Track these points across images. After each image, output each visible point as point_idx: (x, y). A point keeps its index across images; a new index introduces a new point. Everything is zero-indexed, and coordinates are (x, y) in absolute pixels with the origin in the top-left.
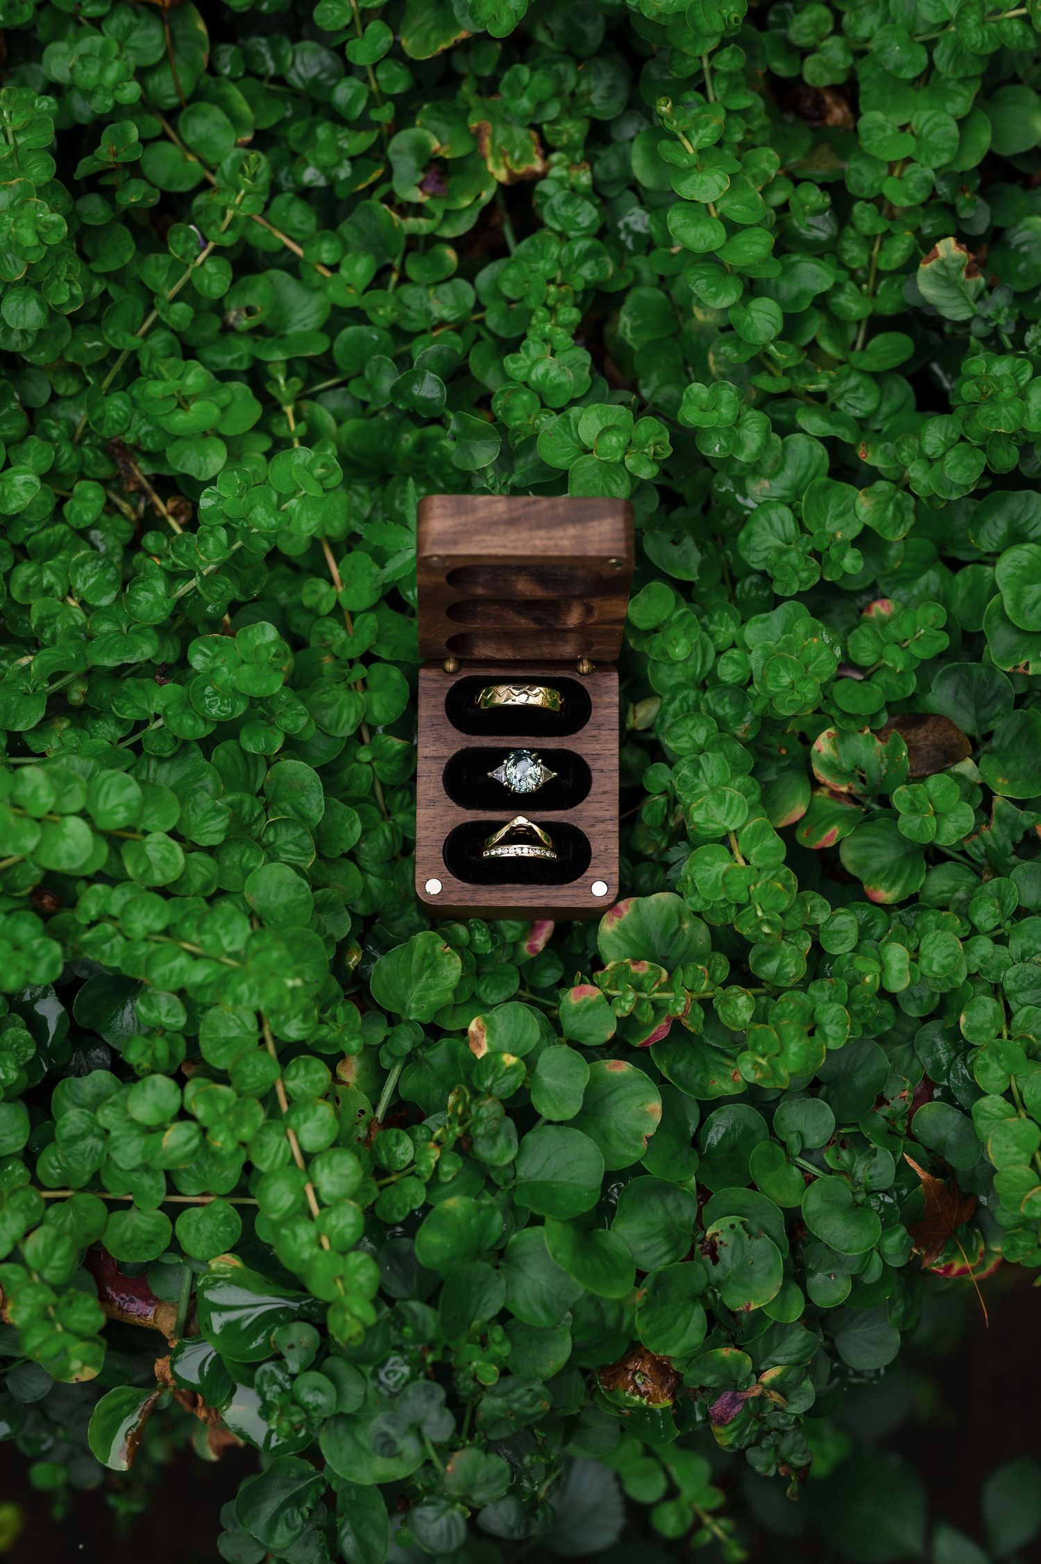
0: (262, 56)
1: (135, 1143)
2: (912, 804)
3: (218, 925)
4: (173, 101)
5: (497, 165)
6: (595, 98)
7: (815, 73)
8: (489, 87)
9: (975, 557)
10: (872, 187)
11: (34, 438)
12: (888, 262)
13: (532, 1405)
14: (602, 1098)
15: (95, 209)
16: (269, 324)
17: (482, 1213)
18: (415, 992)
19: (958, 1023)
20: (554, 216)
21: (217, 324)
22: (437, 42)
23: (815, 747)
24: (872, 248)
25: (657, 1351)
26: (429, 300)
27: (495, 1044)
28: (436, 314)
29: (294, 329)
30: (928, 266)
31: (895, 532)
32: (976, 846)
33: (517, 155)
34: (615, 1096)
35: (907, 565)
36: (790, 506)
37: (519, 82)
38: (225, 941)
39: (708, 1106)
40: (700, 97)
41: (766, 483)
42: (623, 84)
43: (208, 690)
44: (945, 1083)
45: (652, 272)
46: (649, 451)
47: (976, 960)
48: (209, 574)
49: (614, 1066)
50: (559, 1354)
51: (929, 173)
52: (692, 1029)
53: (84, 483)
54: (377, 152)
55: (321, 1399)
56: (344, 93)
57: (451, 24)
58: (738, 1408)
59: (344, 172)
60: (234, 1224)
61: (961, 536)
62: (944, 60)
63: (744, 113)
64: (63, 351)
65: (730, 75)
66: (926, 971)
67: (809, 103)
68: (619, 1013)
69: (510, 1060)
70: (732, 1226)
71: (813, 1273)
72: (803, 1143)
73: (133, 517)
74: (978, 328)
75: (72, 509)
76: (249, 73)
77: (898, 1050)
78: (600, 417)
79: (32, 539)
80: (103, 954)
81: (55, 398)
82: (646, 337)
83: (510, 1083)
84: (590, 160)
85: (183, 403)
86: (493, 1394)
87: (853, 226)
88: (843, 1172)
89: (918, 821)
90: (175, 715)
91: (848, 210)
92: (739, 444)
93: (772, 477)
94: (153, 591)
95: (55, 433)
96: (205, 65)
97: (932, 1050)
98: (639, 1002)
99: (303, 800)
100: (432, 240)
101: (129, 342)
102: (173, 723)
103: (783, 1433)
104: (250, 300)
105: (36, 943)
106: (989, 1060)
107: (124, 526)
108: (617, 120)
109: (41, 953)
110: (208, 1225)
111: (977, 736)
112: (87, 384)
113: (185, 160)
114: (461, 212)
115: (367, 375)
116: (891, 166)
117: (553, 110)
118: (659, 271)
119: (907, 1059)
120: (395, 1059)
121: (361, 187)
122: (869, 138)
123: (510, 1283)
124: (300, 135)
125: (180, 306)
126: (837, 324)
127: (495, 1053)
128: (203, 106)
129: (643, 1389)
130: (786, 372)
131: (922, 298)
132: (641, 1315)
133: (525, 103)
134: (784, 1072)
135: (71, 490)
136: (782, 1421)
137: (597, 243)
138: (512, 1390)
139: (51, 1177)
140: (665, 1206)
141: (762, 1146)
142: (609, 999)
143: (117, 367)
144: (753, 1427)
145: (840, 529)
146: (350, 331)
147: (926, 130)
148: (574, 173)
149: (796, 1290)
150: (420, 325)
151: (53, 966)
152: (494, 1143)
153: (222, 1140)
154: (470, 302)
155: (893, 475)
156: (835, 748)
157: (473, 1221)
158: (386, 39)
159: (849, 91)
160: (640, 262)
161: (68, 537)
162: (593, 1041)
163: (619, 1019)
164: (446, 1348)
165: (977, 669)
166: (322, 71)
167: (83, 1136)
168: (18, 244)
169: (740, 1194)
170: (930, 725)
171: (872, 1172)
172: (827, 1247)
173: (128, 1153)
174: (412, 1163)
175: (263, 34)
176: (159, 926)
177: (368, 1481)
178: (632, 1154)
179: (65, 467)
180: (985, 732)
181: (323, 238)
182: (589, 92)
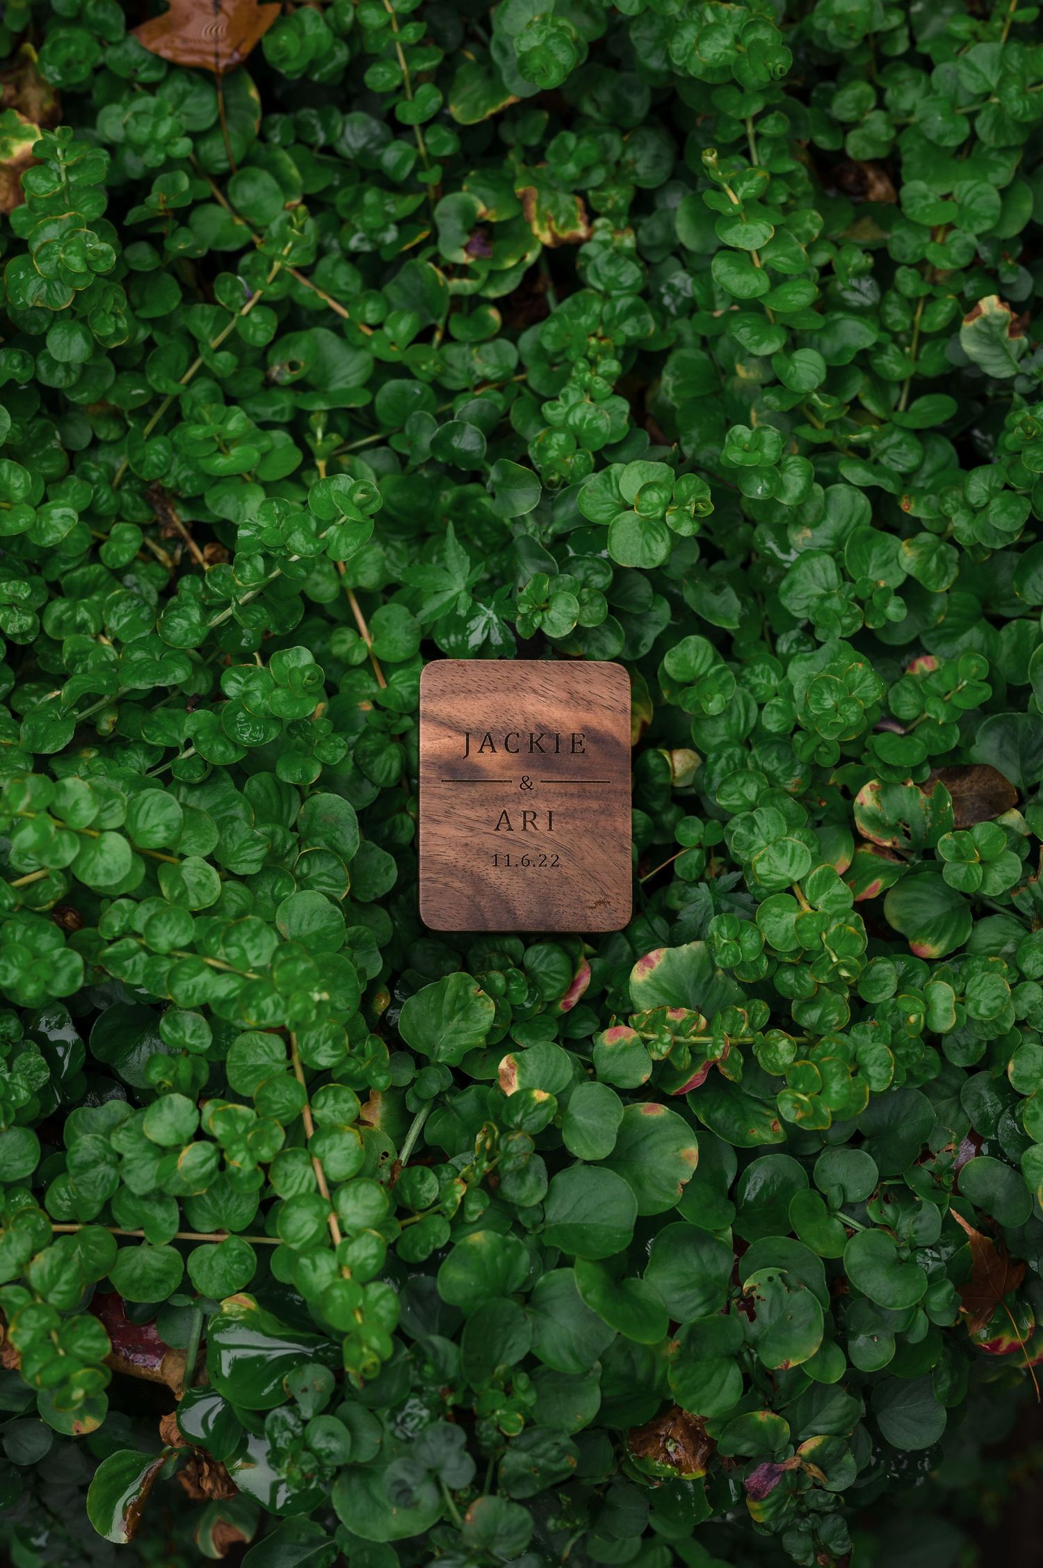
0: (313, 127)
1: (149, 1166)
2: (958, 850)
3: (244, 939)
4: (224, 166)
5: (542, 227)
6: (641, 168)
7: (855, 146)
8: (535, 156)
9: (1019, 613)
10: (915, 254)
11: (74, 477)
12: (930, 325)
13: (557, 1460)
14: (637, 1143)
15: (143, 256)
16: (312, 380)
17: (509, 1251)
18: (445, 1033)
19: (1006, 1073)
20: (597, 275)
21: (260, 377)
22: (485, 109)
23: (858, 800)
24: (915, 313)
25: (690, 1410)
26: (472, 359)
27: (526, 1082)
28: (479, 373)
29: (336, 386)
30: (971, 324)
31: (938, 584)
32: (1024, 899)
33: (562, 220)
34: (650, 1142)
35: (949, 620)
36: (832, 554)
37: (566, 148)
38: (251, 956)
39: (747, 1155)
40: (745, 161)
41: (808, 533)
42: (668, 154)
43: (241, 715)
44: (993, 1137)
45: (695, 334)
46: (691, 508)
47: (1024, 1006)
48: (246, 604)
49: (649, 1109)
50: (587, 1408)
51: (971, 238)
52: (730, 1078)
53: (121, 525)
54: (424, 214)
55: (335, 1446)
56: (392, 156)
57: (499, 90)
58: (775, 1481)
59: (391, 235)
60: (249, 1262)
61: (1005, 591)
62: (987, 128)
63: (788, 177)
64: (107, 393)
65: (774, 140)
66: (973, 1014)
67: (851, 178)
68: (655, 1056)
69: (540, 1096)
70: (770, 1279)
71: (855, 1335)
72: (845, 1197)
73: (169, 564)
74: (1021, 385)
75: (108, 550)
76: (298, 141)
77: (943, 1104)
78: (641, 474)
79: (68, 576)
80: (125, 971)
81: (95, 443)
82: (688, 394)
83: (540, 1119)
84: (635, 228)
85: (224, 447)
86: (517, 1448)
87: (896, 291)
88: (886, 1227)
89: (964, 870)
90: (205, 741)
91: (891, 277)
92: (781, 488)
93: (813, 526)
94: (188, 618)
95: (94, 475)
96: (256, 131)
97: (979, 1104)
98: (676, 1046)
99: (338, 834)
100: (476, 301)
101: (171, 388)
102: (204, 748)
103: (822, 1515)
104: (295, 355)
105: (57, 953)
106: (1038, 1109)
107: (160, 572)
108: (661, 189)
109: (61, 963)
110: (221, 1263)
111: (1023, 788)
112: (128, 428)
113: (232, 223)
114: (505, 273)
115: (407, 431)
116: (934, 232)
117: (598, 176)
118: (702, 332)
119: (953, 1114)
120: (422, 1102)
121: (406, 247)
122: (911, 206)
123: (537, 1328)
124: (348, 200)
125: (224, 356)
126: (880, 384)
127: (525, 1091)
128: (254, 171)
129: (674, 1457)
130: (829, 425)
131: (965, 356)
132: (675, 1368)
133: (571, 169)
134: (826, 1111)
135: (108, 533)
136: (821, 1500)
137: (641, 300)
138: (536, 1444)
139: (59, 1209)
140: (699, 1257)
141: (801, 1193)
142: (646, 1042)
143: (158, 415)
144: (790, 1504)
145: (884, 578)
146: (392, 385)
147: (968, 199)
148: (618, 237)
149: (837, 1351)
150: (462, 384)
151: (73, 978)
152: (523, 1182)
153: (240, 1161)
154: (513, 362)
155: (935, 527)
156: (878, 801)
157: (499, 1260)
158: (435, 101)
159: (891, 167)
160: (684, 327)
161: (104, 578)
162: (628, 1084)
163: (656, 1063)
164: (469, 1391)
165: (1023, 720)
166: (370, 141)
167: (95, 1163)
168: (67, 271)
169: (780, 1244)
170: (975, 775)
171: (917, 1226)
172: (871, 1303)
173: (142, 1178)
174: (437, 1202)
175: (313, 106)
176: (183, 941)
177: (383, 1538)
178: (668, 1200)
179: (103, 508)
180: (1031, 783)
181: (368, 297)
182: (635, 161)
